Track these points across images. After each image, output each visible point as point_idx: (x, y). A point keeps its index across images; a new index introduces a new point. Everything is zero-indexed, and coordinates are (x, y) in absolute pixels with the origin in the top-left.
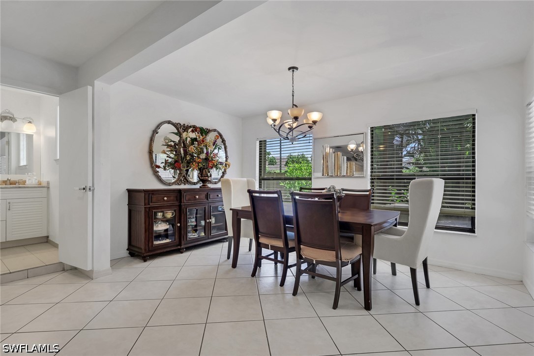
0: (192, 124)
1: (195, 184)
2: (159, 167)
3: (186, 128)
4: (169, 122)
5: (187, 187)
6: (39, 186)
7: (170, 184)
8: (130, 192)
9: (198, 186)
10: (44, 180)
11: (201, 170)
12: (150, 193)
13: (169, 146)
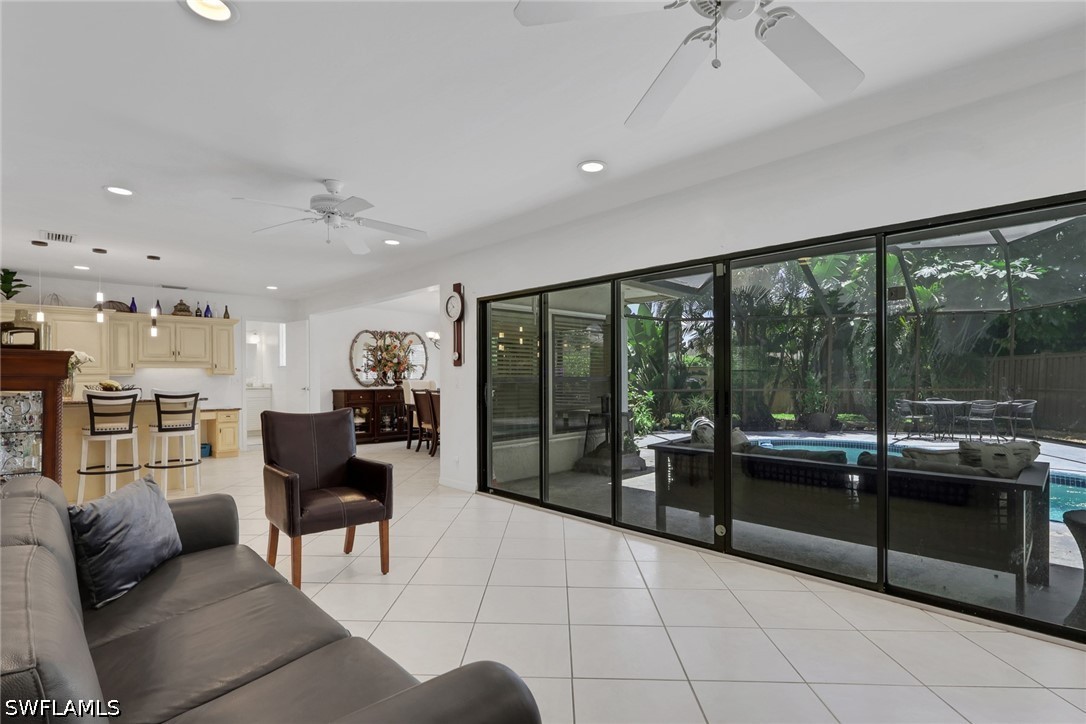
0: (388, 330)
1: (391, 385)
2: (358, 370)
3: (382, 335)
4: (367, 331)
5: (384, 387)
6: (263, 388)
7: (367, 386)
8: (334, 392)
9: (393, 388)
10: (268, 382)
11: (395, 372)
12: (349, 393)
13: (370, 350)
